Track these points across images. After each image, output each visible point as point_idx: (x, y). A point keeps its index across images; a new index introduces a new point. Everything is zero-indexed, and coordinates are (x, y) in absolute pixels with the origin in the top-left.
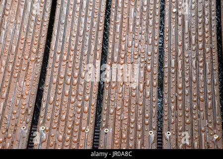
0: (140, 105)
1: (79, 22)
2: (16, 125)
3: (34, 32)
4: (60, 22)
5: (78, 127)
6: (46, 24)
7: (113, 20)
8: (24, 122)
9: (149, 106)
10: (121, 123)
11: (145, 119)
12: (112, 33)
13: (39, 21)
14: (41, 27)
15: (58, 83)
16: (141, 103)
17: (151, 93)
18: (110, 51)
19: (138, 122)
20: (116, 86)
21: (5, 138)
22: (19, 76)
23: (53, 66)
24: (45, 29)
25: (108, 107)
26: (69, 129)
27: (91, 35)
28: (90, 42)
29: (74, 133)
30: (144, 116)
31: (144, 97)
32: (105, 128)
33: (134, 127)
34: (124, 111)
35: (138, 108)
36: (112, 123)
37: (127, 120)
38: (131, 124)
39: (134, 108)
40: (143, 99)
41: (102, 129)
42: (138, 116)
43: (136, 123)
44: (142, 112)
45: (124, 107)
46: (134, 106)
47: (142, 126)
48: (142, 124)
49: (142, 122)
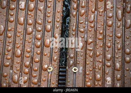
0: (119, 38)
5: (38, 64)
10: (94, 60)
11: (126, 55)
16: (119, 35)
19: (116, 59)
20: (86, 12)
26: (27, 67)
29: (33, 72)
30: (123, 51)
31: (123, 28)
32: (73, 66)
33: (110, 65)
34: (97, 45)
35: (116, 42)
36: (82, 60)
37: (101, 56)
38: (106, 61)
39: (110, 41)
40: (122, 29)
41: (70, 68)
42: (116, 51)
43: (113, 61)
44: (120, 46)
45: (97, 40)
46: (110, 39)
47: (121, 64)
48: (121, 62)
49: (121, 59)
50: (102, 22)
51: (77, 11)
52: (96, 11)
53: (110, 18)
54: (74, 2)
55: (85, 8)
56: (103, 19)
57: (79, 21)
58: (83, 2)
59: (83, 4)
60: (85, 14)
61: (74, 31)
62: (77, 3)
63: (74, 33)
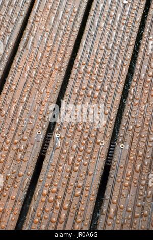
1: (110, 35)
2: (32, 130)
3: (62, 42)
4: (89, 34)
6: (75, 34)
7: (146, 36)
8: (41, 128)
12: (143, 50)
13: (68, 30)
14: (70, 36)
15: (79, 94)
18: (138, 68)
21: (21, 140)
22: (40, 82)
23: (76, 77)
24: (73, 39)
27: (120, 49)
28: (118, 56)
29: (89, 144)
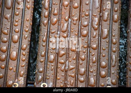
0: (94, 49)
5: (2, 80)
9: (107, 50)
10: (66, 74)
11: (101, 69)
16: (95, 46)
17: (110, 31)
19: (90, 74)
20: (58, 20)
25: (47, 51)
30: (99, 64)
31: (100, 38)
32: (42, 82)
33: (84, 80)
34: (70, 57)
35: (91, 54)
36: (53, 74)
37: (74, 70)
38: (79, 76)
39: (85, 52)
40: (97, 40)
41: (38, 84)
42: (91, 64)
43: (87, 75)
44: (96, 58)
45: (70, 51)
46: (84, 51)
47: (95, 79)
48: (95, 77)
49: (96, 73)
50: (76, 31)
51: (49, 19)
52: (70, 19)
53: (85, 26)
54: (45, 9)
55: (58, 16)
56: (77, 29)
57: (50, 30)
58: (56, 9)
59: (56, 12)
60: (57, 23)
61: (45, 42)
62: (48, 10)
63: (44, 44)
